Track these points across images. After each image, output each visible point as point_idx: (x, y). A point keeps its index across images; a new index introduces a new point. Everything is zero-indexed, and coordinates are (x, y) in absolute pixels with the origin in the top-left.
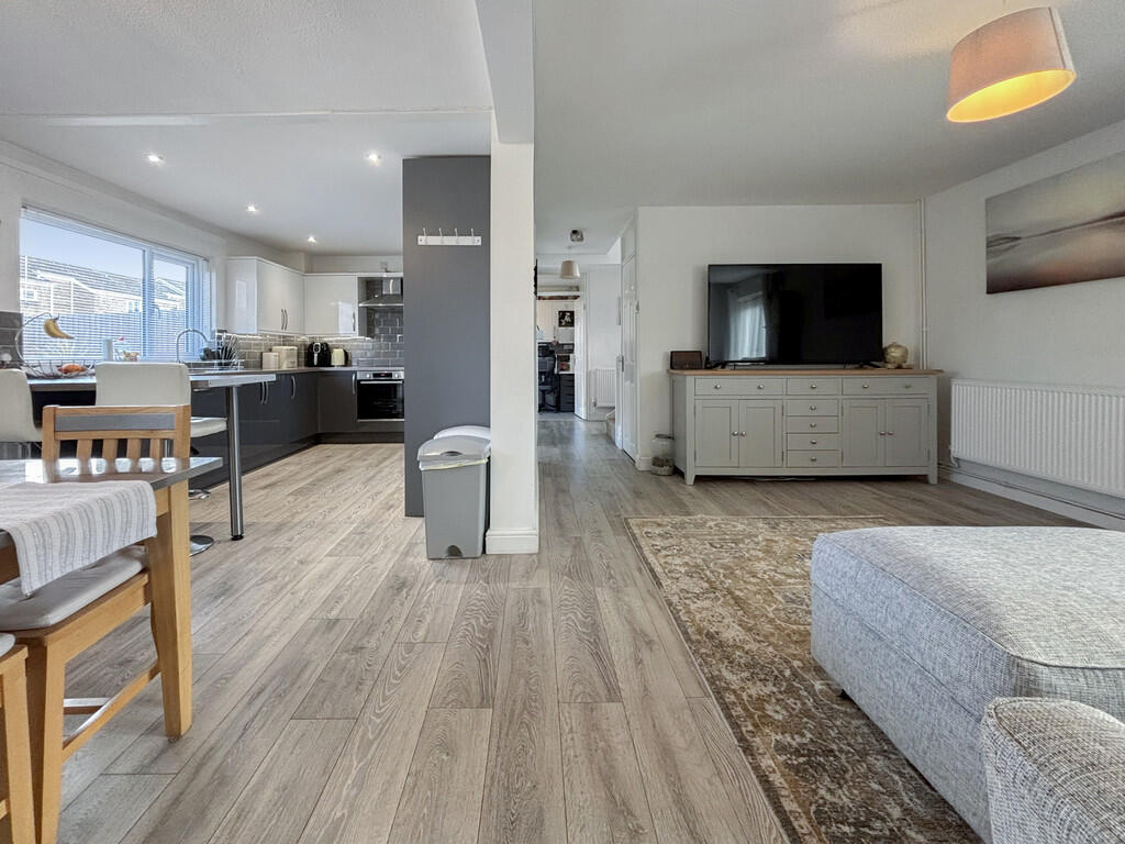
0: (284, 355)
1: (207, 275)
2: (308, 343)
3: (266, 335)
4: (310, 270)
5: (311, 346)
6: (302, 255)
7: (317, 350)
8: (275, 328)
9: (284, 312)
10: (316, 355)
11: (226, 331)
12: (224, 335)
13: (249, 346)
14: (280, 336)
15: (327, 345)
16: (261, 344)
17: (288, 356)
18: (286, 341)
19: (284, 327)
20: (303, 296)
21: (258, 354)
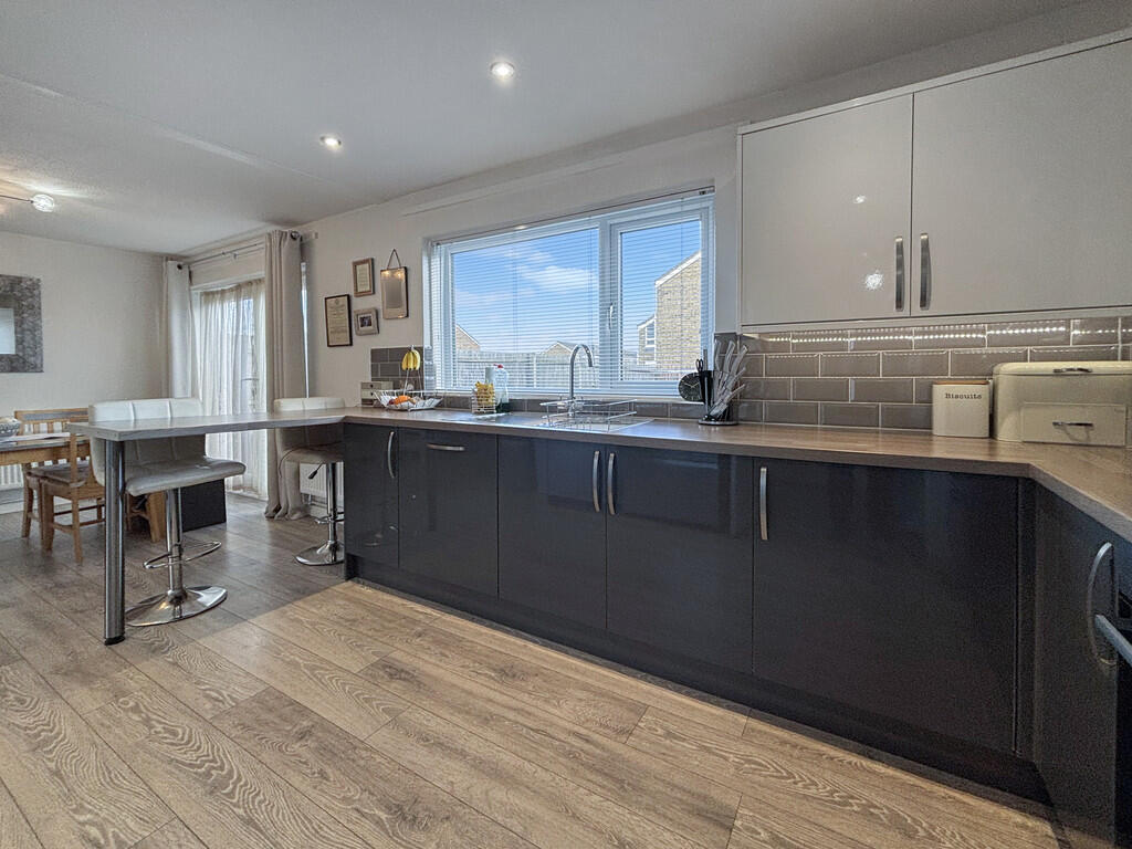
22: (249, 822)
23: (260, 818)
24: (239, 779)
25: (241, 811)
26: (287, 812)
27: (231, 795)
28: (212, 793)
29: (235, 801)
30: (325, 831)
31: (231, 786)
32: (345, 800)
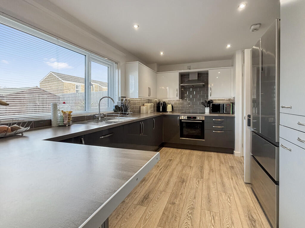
0: (149, 107)
1: (117, 71)
2: (158, 102)
3: (142, 99)
4: (159, 71)
5: (159, 103)
6: (156, 64)
7: (161, 105)
8: (146, 96)
9: (149, 88)
10: (161, 107)
11: (125, 97)
12: (124, 99)
13: (135, 104)
14: (147, 99)
15: (165, 103)
16: (140, 103)
17: (151, 108)
18: (149, 101)
19: (149, 95)
20: (156, 81)
21: (139, 107)
22: (195, 198)
23: (193, 197)
24: (189, 206)
25: (194, 200)
26: (190, 194)
27: (192, 205)
28: (194, 208)
29: (193, 203)
30: (190, 188)
31: (191, 206)
32: (184, 188)
